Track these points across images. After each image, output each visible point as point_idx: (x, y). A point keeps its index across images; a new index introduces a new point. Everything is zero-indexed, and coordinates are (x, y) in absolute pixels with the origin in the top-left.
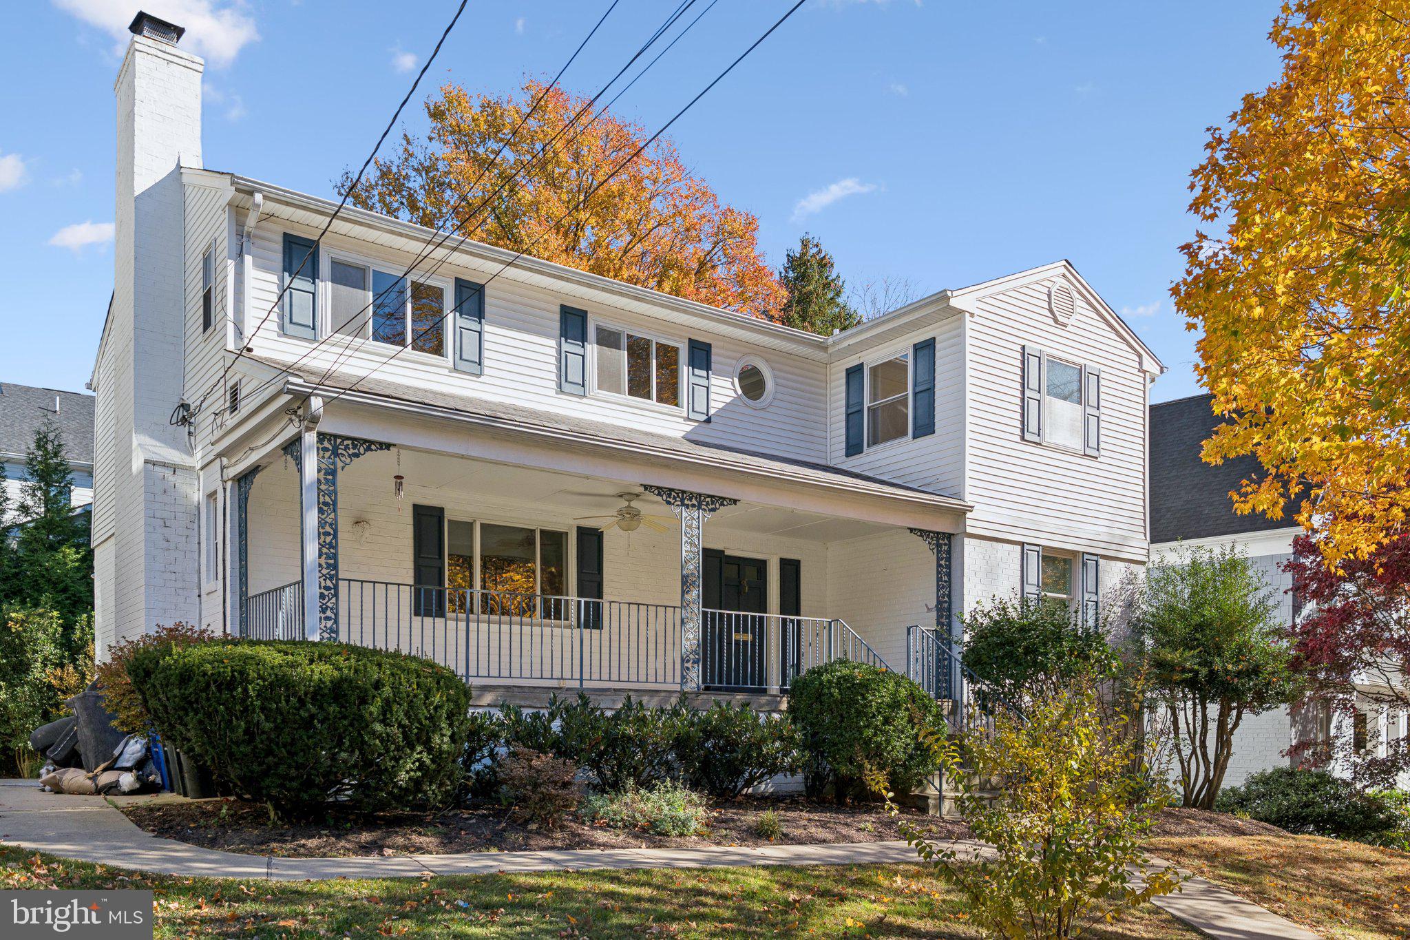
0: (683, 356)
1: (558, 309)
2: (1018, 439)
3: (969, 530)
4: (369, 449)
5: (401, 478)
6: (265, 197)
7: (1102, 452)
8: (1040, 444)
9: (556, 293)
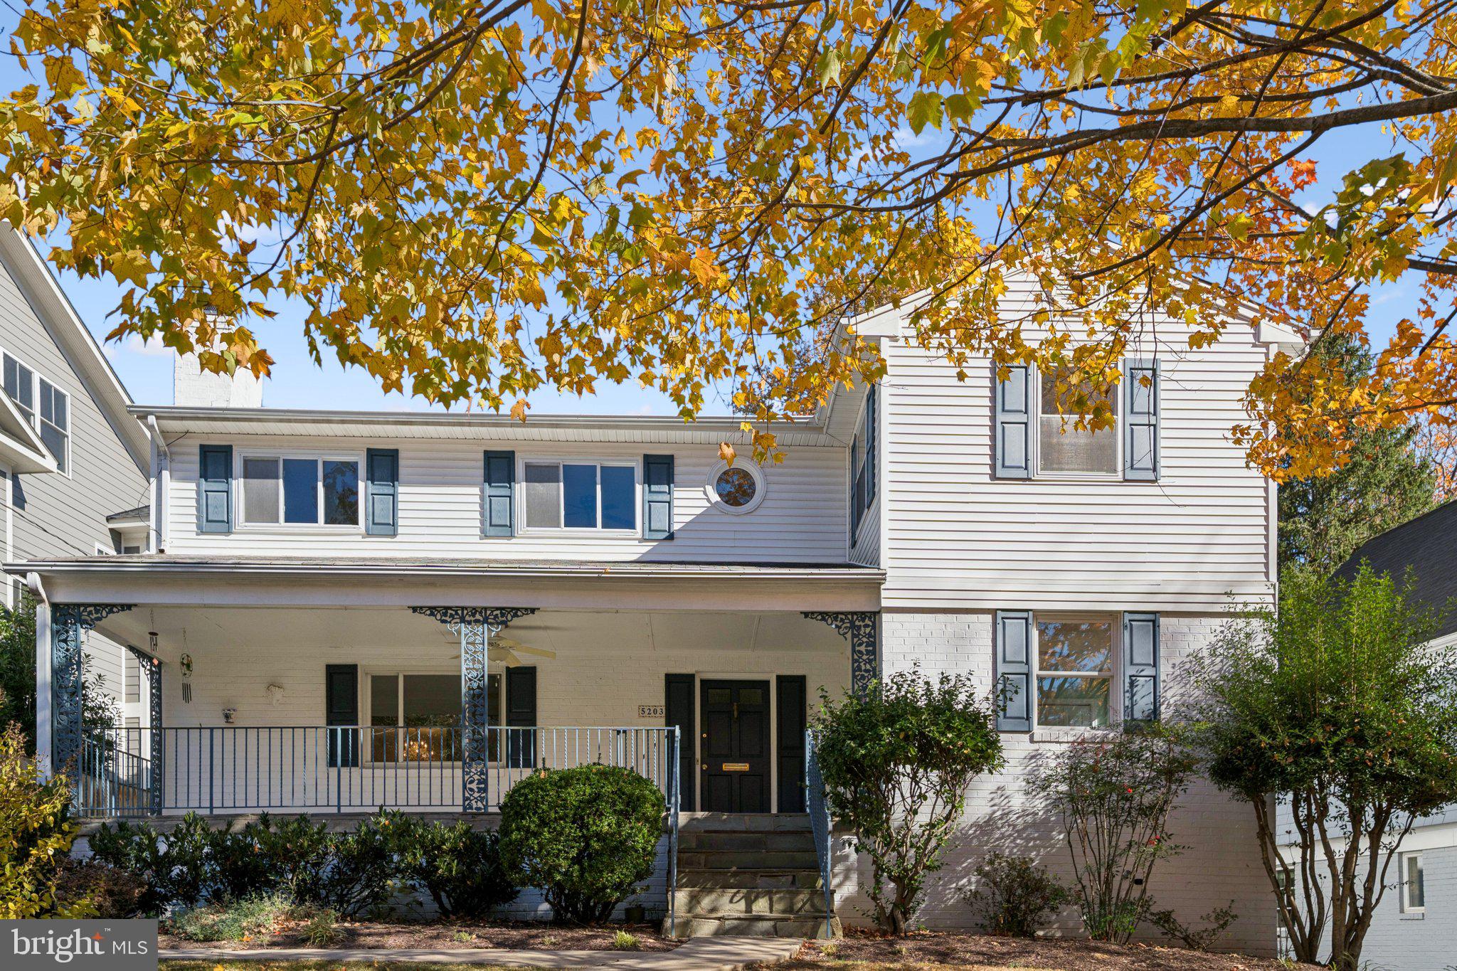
0: (639, 474)
1: (481, 456)
2: (987, 479)
3: (884, 603)
4: (111, 611)
5: (155, 634)
6: (158, 418)
7: (1163, 472)
8: (1030, 479)
9: (477, 441)
